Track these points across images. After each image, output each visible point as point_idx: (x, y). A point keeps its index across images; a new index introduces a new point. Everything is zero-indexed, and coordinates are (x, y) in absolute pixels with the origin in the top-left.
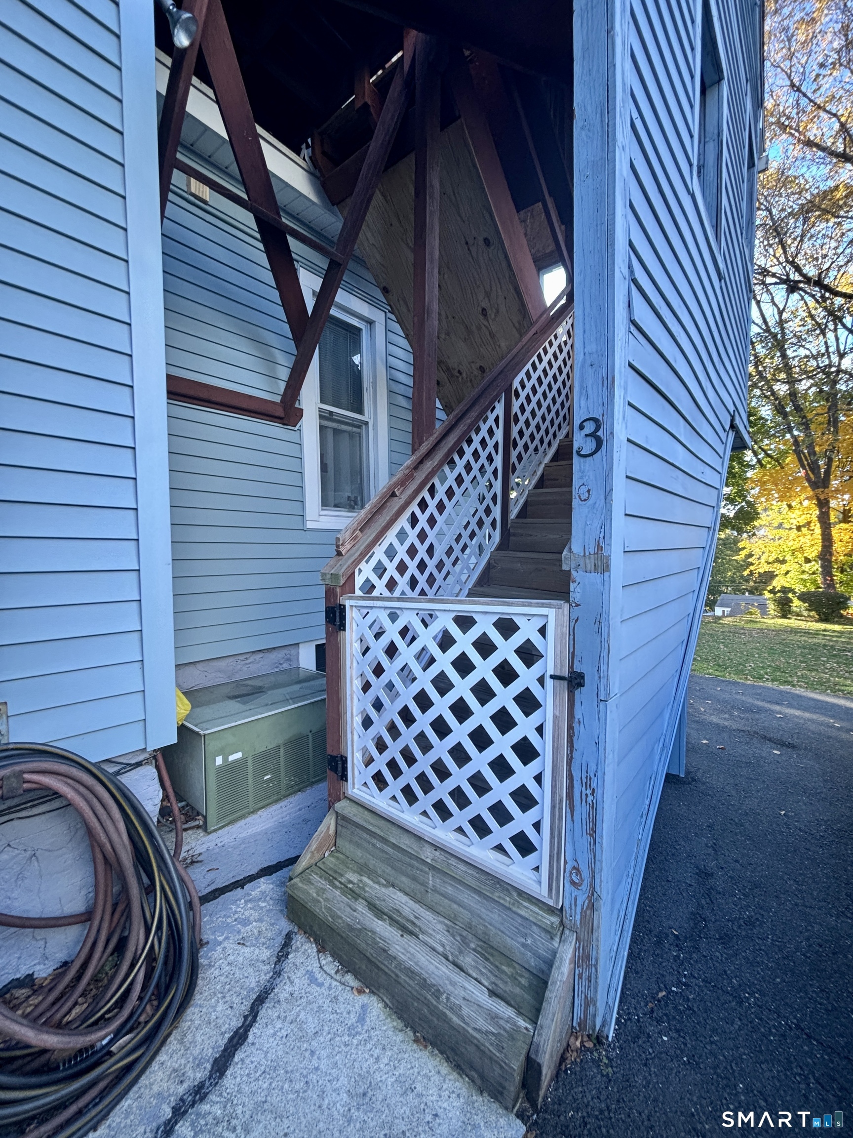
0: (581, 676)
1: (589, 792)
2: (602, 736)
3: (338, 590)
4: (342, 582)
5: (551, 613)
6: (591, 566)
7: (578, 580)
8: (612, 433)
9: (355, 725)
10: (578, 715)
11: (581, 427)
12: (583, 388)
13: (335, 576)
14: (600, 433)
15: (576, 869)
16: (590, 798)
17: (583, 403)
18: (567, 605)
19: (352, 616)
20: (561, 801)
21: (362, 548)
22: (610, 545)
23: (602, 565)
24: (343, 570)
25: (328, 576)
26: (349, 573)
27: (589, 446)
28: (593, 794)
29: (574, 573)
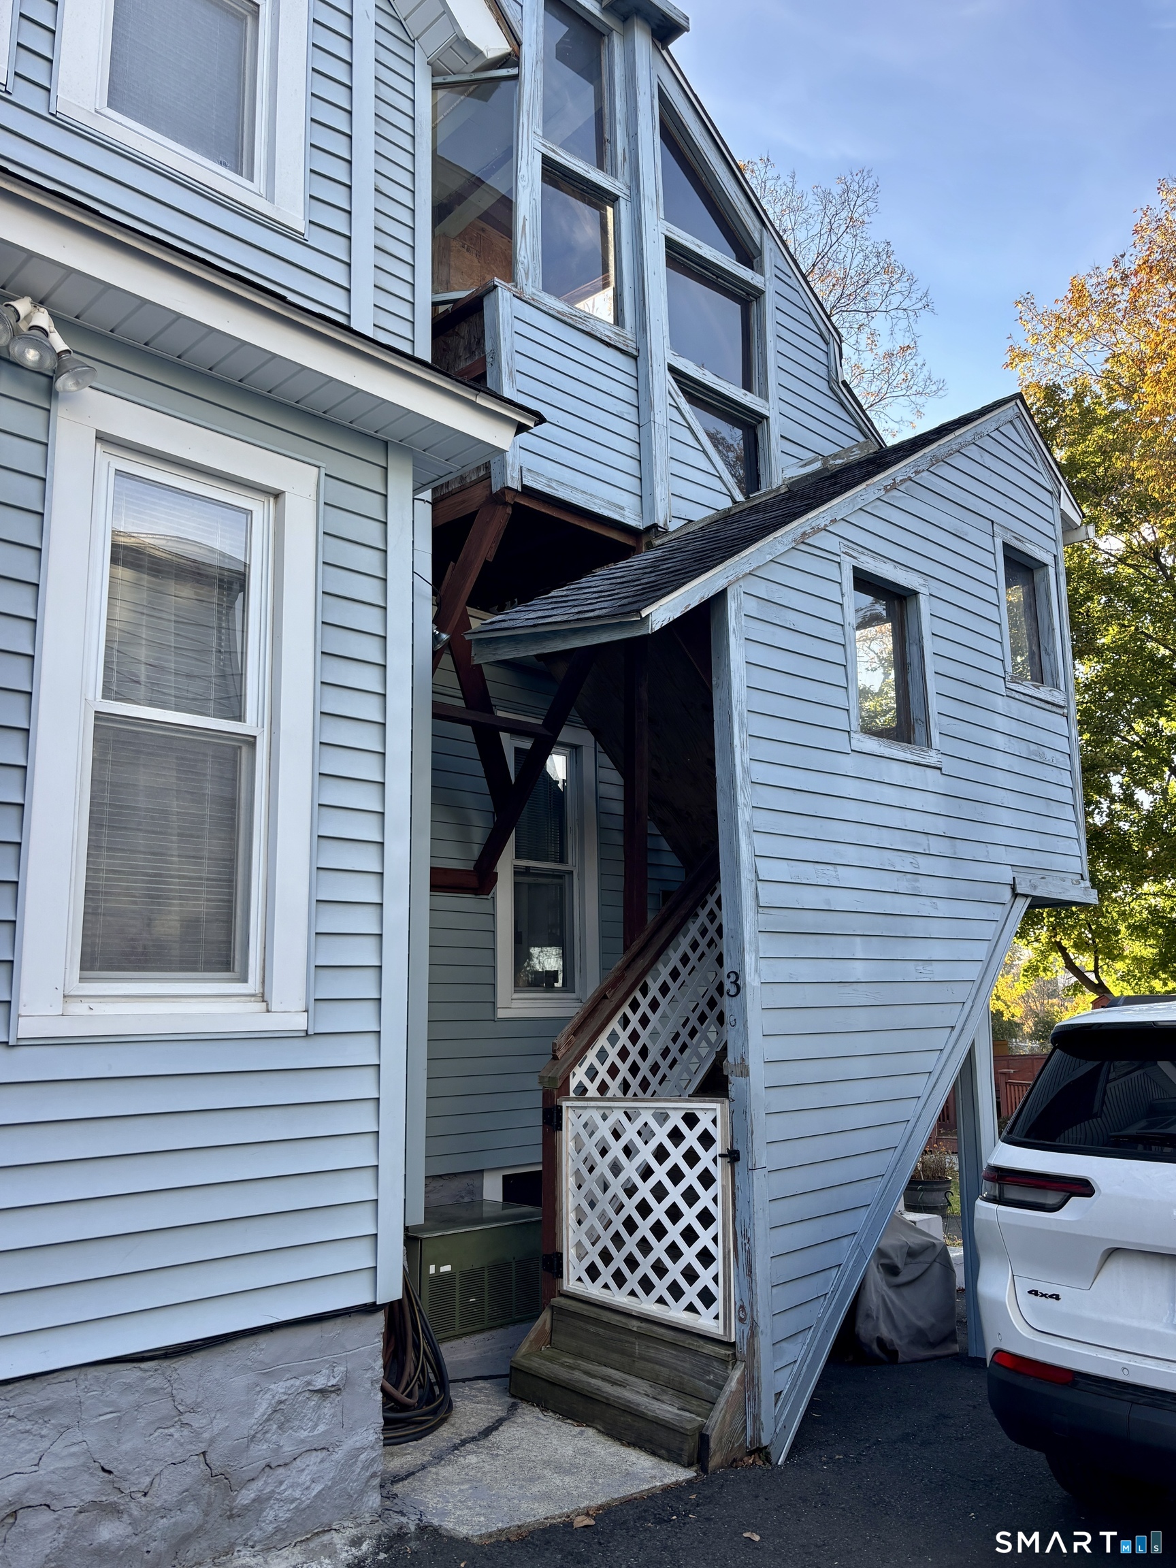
0: (737, 1152)
1: (746, 1241)
2: (751, 1196)
3: (555, 1092)
4: (559, 1085)
5: (717, 1106)
6: (739, 1072)
7: (732, 1082)
8: (745, 983)
9: (570, 1222)
10: (737, 1184)
11: (729, 976)
12: (729, 951)
13: (552, 1079)
14: (738, 982)
15: (742, 1307)
16: (747, 1245)
17: (729, 960)
18: (727, 1101)
19: (568, 1117)
20: (729, 1252)
21: (576, 1052)
22: (748, 1058)
23: (745, 1073)
24: (560, 1074)
25: (546, 1080)
26: (565, 1076)
27: (733, 991)
28: (748, 1243)
29: (730, 1076)
